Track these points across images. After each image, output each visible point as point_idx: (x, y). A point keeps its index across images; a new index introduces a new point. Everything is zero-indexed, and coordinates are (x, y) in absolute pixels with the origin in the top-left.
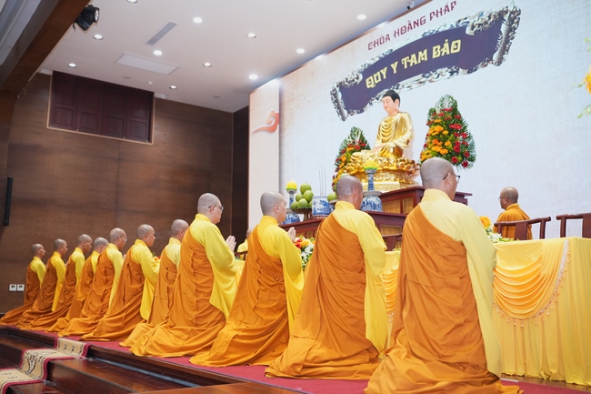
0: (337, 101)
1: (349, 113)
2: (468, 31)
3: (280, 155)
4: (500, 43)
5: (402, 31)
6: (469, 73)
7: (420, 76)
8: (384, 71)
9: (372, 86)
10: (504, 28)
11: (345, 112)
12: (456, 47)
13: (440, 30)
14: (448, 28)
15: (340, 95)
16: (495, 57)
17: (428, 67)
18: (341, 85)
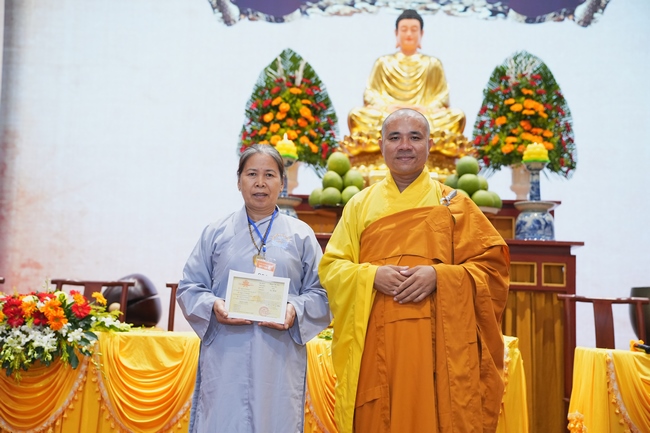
1: (242, 13)
6: (527, 21)
11: (234, 10)
16: (581, 11)
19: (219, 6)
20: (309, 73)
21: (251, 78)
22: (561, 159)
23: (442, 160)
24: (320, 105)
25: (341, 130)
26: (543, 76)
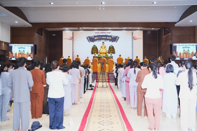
0: (88, 39)
2: (112, 37)
3: (73, 44)
4: (117, 40)
5: (102, 33)
7: (104, 40)
8: (98, 38)
9: (96, 39)
10: (117, 38)
12: (110, 38)
14: (109, 35)
17: (106, 39)
18: (89, 37)
19: (89, 41)
20: (96, 47)
21: (92, 47)
22: (114, 53)
23: (105, 54)
24: (97, 49)
25: (99, 51)
26: (113, 47)
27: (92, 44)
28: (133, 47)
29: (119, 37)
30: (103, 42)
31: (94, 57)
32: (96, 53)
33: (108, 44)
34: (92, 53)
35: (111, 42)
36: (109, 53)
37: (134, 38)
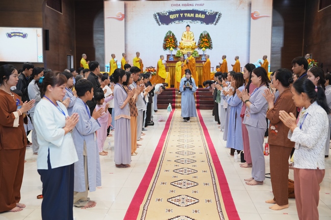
0: (156, 18)
2: (207, 13)
3: (125, 30)
4: (216, 20)
5: (185, 5)
7: (191, 21)
8: (178, 15)
9: (172, 18)
10: (217, 16)
11: (160, 23)
12: (203, 16)
13: (199, 10)
14: (201, 10)
15: (158, 17)
16: (214, 23)
17: (194, 19)
18: (158, 14)
19: (158, 23)
20: (173, 34)
21: (164, 36)
22: (210, 47)
23: (193, 49)
24: (175, 39)
25: (178, 44)
26: (208, 35)
27: (165, 29)
28: (249, 36)
29: (220, 15)
30: (188, 26)
31: (168, 56)
32: (173, 48)
33: (199, 28)
34: (165, 48)
35: (204, 25)
36: (200, 47)
37: (252, 16)
